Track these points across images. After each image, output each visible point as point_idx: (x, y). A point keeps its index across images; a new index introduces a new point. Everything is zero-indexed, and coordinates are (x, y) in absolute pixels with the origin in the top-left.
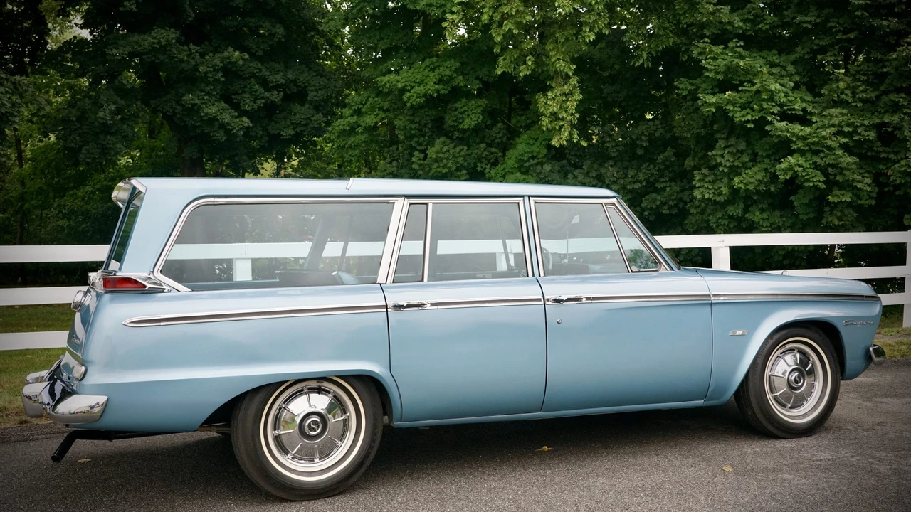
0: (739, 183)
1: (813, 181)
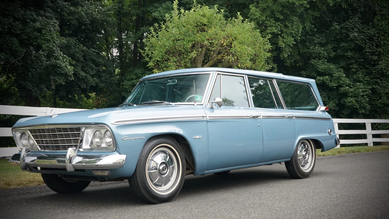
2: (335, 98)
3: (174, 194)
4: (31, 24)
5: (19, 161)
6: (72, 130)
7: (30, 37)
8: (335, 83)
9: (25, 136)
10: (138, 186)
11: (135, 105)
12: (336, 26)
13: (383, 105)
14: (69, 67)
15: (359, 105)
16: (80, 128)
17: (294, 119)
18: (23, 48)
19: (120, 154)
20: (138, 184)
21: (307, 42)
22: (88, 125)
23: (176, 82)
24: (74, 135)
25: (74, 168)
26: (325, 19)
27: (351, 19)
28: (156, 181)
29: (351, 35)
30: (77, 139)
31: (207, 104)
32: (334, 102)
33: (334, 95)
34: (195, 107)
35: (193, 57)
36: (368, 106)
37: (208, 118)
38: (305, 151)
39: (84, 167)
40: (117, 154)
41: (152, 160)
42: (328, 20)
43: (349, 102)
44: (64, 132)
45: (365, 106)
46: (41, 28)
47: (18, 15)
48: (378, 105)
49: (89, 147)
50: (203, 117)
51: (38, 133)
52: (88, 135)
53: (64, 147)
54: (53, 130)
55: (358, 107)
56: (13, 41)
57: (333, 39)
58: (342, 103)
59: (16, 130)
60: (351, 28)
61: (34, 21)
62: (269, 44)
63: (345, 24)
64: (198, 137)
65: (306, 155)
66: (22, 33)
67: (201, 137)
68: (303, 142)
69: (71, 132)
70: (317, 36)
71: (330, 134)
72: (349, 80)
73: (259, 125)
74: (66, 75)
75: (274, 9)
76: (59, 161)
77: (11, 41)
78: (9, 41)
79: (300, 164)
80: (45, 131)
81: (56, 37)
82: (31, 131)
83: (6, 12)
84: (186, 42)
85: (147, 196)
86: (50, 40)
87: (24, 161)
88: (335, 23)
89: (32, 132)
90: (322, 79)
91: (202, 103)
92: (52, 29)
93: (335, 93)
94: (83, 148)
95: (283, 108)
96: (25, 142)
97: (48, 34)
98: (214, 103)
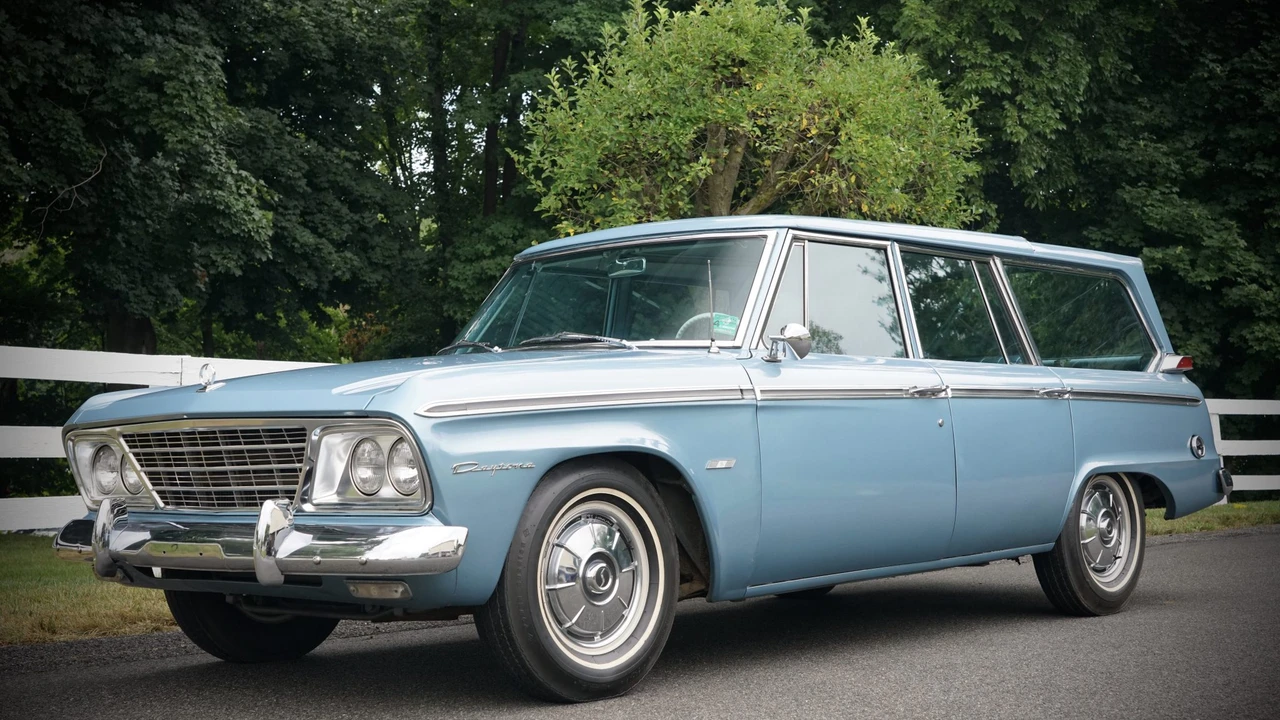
2: (1207, 325)
3: (636, 669)
4: (127, 61)
5: (90, 544)
6: (275, 435)
7: (123, 106)
8: (1208, 270)
9: (107, 458)
10: (511, 639)
11: (496, 348)
12: (1211, 65)
14: (258, 214)
16: (304, 429)
17: (1068, 399)
18: (98, 146)
19: (446, 523)
20: (509, 631)
21: (1105, 122)
22: (332, 419)
23: (644, 266)
24: (284, 456)
25: (282, 572)
26: (1174, 40)
27: (1268, 40)
28: (574, 621)
29: (1268, 97)
30: (295, 470)
31: (754, 346)
32: (1205, 341)
33: (1205, 313)
34: (711, 355)
35: (698, 177)
37: (759, 396)
38: (1106, 515)
39: (315, 568)
40: (436, 522)
41: (558, 545)
42: (1184, 43)
43: (1259, 340)
44: (246, 443)
46: (159, 75)
47: (80, 31)
49: (335, 499)
50: (741, 390)
51: (156, 446)
52: (332, 454)
53: (247, 499)
54: (208, 437)
56: (63, 122)
57: (1200, 113)
58: (1233, 343)
59: (76, 436)
60: (1265, 71)
61: (138, 50)
62: (972, 130)
63: (1245, 57)
64: (722, 464)
65: (1110, 532)
66: (95, 94)
67: (732, 463)
68: (1097, 483)
69: (273, 442)
70: (1144, 100)
71: (1198, 457)
72: (1259, 259)
73: (940, 421)
74: (247, 243)
75: (987, 6)
76: (229, 548)
77: (56, 121)
78: (49, 122)
79: (1089, 564)
80: (179, 440)
81: (214, 106)
82: (130, 439)
83: (41, 20)
84: (676, 124)
85: (540, 675)
86: (191, 119)
87: (106, 544)
88: (1210, 56)
89: (134, 441)
90: (1160, 255)
91: (737, 343)
92: (199, 78)
93: (1208, 305)
94: (314, 502)
95: (1026, 360)
96: (110, 479)
97: (185, 95)
98: (781, 344)
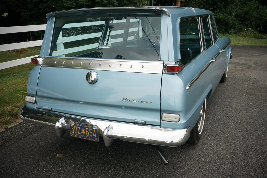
0: (81, 2)
1: (105, 2)
13: (129, 3)
15: (107, 2)
36: (116, 3)
45: (114, 2)
48: (124, 2)
55: (106, 3)
